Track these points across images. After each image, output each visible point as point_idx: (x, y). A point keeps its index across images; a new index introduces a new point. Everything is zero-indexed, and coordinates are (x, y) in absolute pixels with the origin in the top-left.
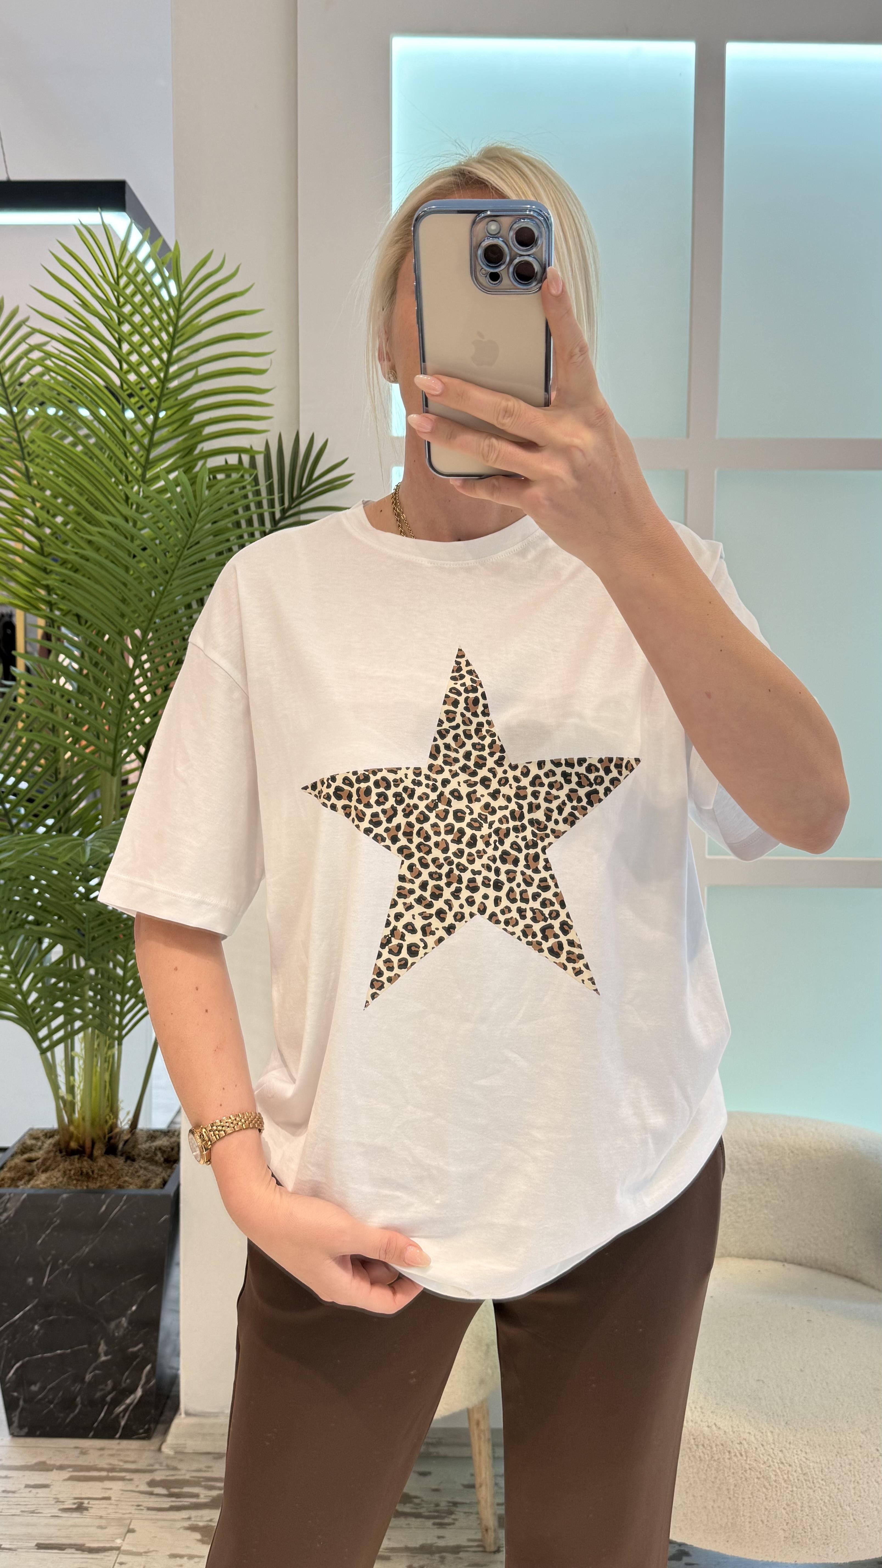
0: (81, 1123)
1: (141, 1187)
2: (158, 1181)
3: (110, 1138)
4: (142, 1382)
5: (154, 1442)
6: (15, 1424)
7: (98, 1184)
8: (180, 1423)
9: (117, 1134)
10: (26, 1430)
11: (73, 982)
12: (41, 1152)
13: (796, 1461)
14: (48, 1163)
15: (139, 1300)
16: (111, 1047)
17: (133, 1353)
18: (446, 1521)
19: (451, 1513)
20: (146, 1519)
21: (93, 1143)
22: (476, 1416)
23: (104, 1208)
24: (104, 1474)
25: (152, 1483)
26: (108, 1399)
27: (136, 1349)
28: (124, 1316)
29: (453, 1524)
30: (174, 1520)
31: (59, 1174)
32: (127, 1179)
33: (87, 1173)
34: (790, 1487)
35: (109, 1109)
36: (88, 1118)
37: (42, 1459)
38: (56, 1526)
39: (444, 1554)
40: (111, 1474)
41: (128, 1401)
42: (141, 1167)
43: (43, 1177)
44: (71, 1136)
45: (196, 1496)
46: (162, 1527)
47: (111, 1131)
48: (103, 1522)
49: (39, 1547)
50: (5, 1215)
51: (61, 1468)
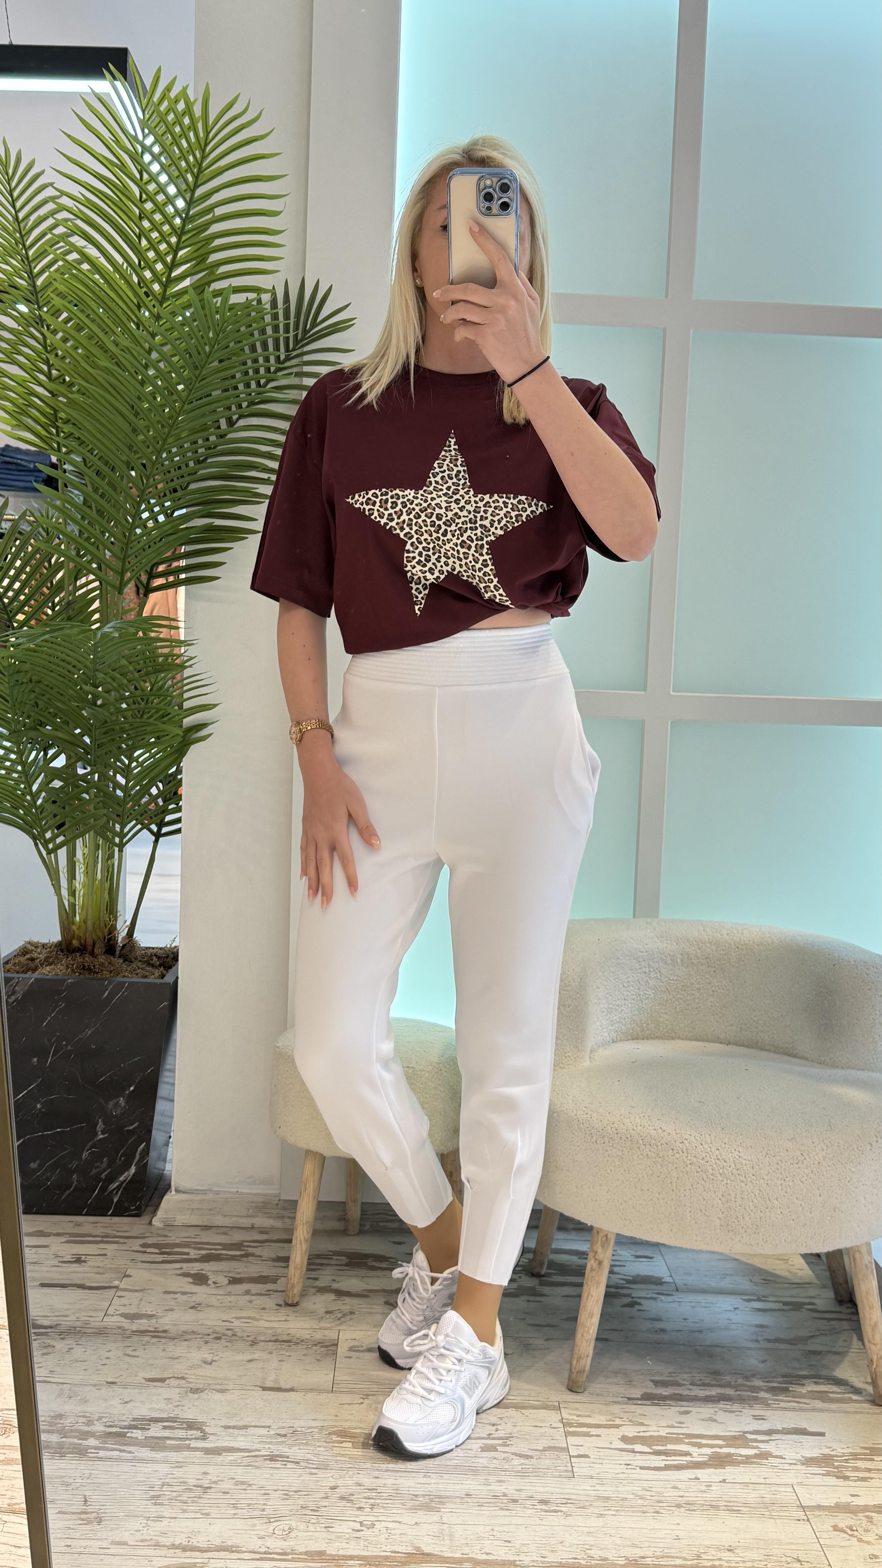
0: (82, 926)
1: (141, 977)
2: (158, 975)
3: (110, 939)
4: (136, 1160)
5: (144, 1219)
7: (99, 976)
8: (169, 1200)
9: (116, 937)
12: (42, 955)
14: (51, 959)
15: (137, 1082)
16: (112, 856)
17: (129, 1131)
20: (141, 1269)
21: (94, 943)
23: (107, 994)
24: (98, 1239)
25: (144, 1245)
26: (103, 1176)
27: (132, 1127)
28: (122, 1095)
30: (167, 1269)
31: (62, 966)
32: (126, 973)
33: (89, 969)
36: (89, 920)
37: (41, 1229)
38: (57, 1272)
40: (105, 1239)
41: (122, 1178)
42: (139, 968)
43: (47, 968)
44: (74, 940)
45: (188, 1254)
46: (156, 1274)
47: (110, 934)
48: (101, 1270)
49: (43, 1285)
50: (13, 998)
51: (58, 1235)
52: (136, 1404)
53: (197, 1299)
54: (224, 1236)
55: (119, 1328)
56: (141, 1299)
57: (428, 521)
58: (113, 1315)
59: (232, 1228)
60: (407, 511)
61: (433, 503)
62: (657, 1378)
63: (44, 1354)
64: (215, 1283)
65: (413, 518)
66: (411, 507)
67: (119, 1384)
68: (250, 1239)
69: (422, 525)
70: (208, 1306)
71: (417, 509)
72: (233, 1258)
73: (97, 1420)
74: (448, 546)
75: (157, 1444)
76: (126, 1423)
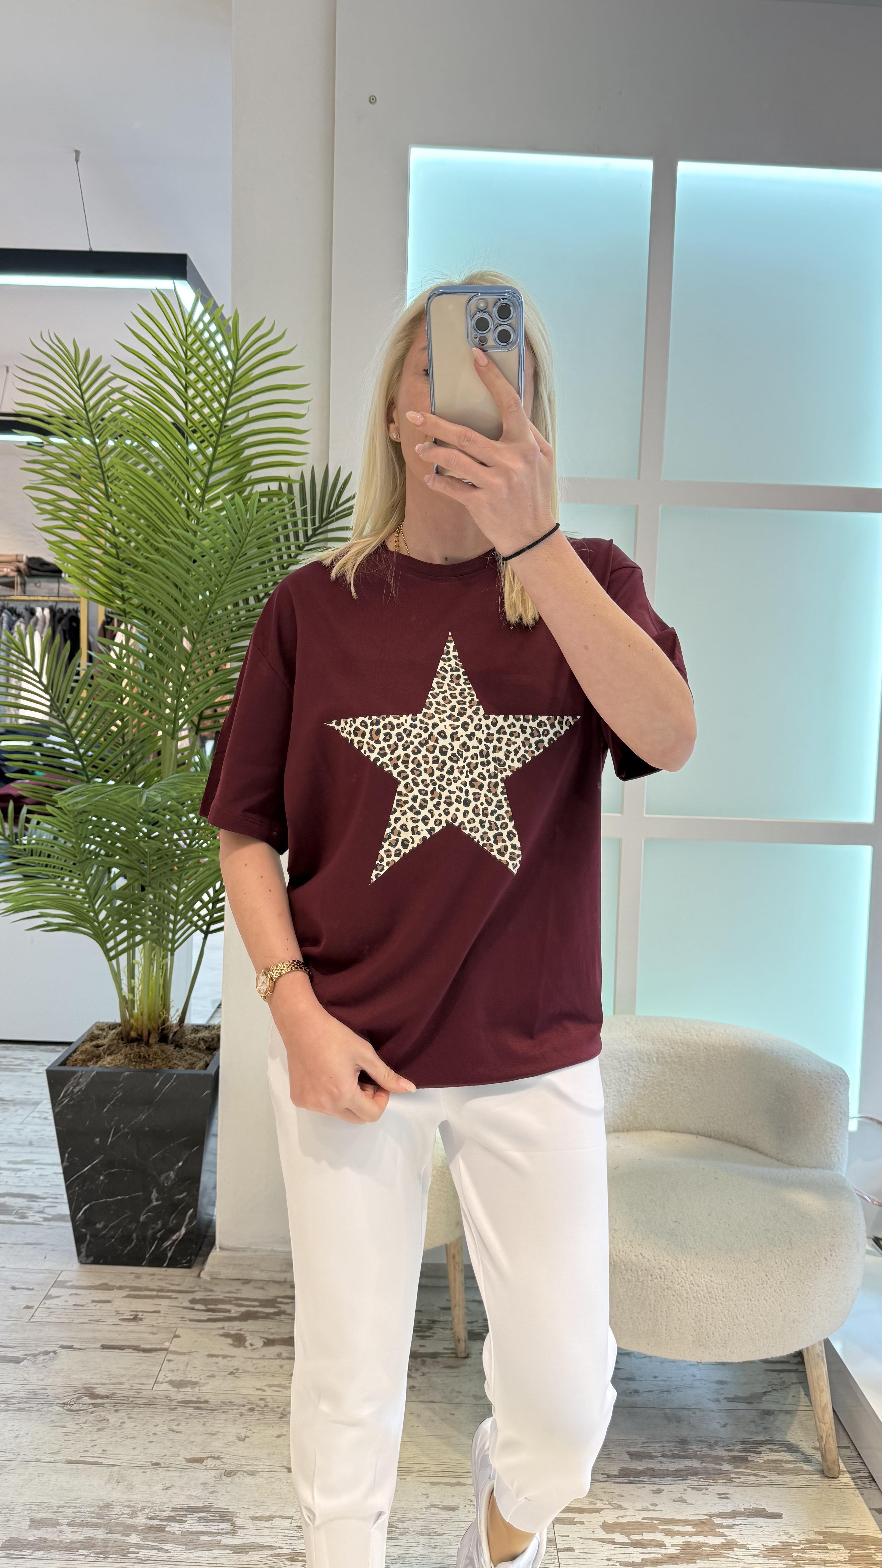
0: (140, 1016)
1: (188, 1068)
2: (202, 1063)
3: (163, 1030)
4: (185, 1223)
5: (194, 1270)
6: (83, 1254)
7: (153, 1066)
8: (215, 1255)
9: (168, 1026)
10: (92, 1259)
11: (135, 904)
12: (106, 1040)
13: (703, 1283)
14: (113, 1048)
15: (184, 1158)
16: (165, 957)
17: (178, 1199)
18: (427, 1334)
19: (431, 1328)
20: (189, 1328)
21: (149, 1034)
22: (453, 1251)
23: (158, 1084)
24: (155, 1293)
25: (193, 1301)
26: (159, 1235)
27: (181, 1196)
28: (172, 1170)
29: (433, 1336)
30: (211, 1329)
31: (121, 1057)
32: (176, 1061)
33: (144, 1057)
34: (698, 1302)
35: (162, 1007)
36: (145, 1012)
37: (106, 1281)
38: (117, 1331)
39: (425, 1359)
40: (160, 1293)
41: (174, 1237)
42: (188, 1054)
43: (109, 1059)
44: (132, 1027)
45: (229, 1311)
46: (202, 1334)
47: (164, 1024)
48: (154, 1330)
49: (104, 1347)
50: (78, 1088)
51: (120, 1288)
52: (176, 1491)
53: (236, 1363)
54: (261, 1291)
55: (167, 1397)
56: (188, 1364)
57: (430, 756)
58: (162, 1383)
59: (268, 1282)
60: (403, 745)
61: (435, 732)
62: (632, 1450)
63: (99, 1430)
64: (251, 1345)
65: (410, 753)
66: (409, 740)
67: (163, 1465)
68: (282, 1294)
69: (422, 762)
70: (245, 1372)
71: (416, 742)
72: (267, 1316)
73: (140, 1511)
74: (453, 788)
75: (191, 1541)
76: (166, 1514)
